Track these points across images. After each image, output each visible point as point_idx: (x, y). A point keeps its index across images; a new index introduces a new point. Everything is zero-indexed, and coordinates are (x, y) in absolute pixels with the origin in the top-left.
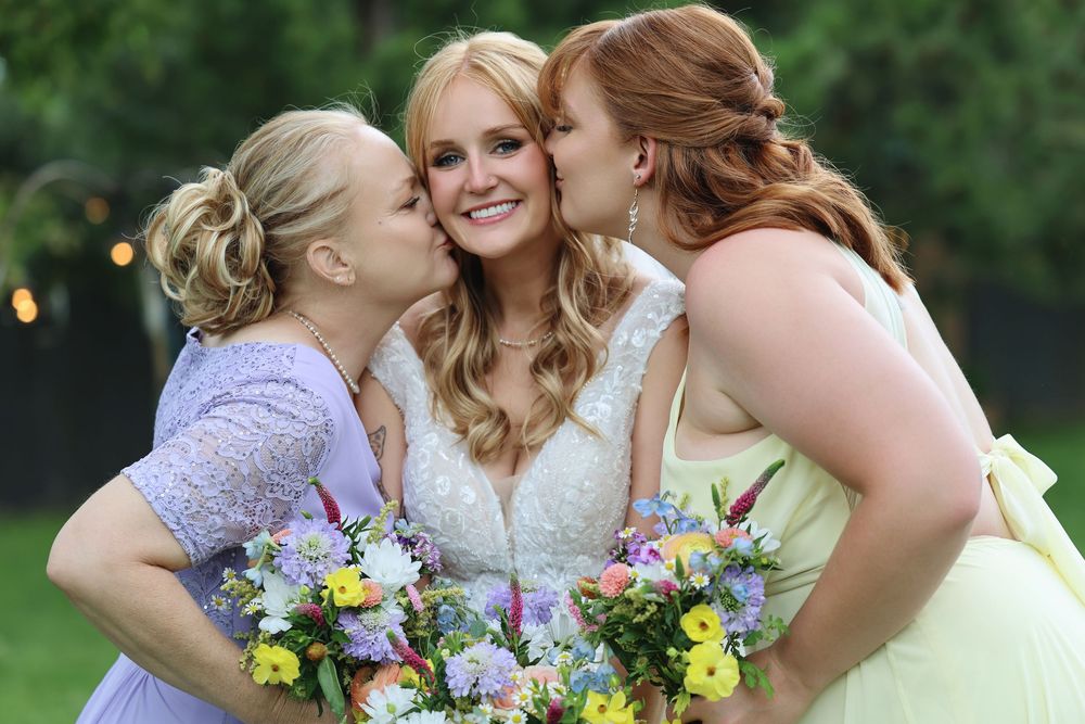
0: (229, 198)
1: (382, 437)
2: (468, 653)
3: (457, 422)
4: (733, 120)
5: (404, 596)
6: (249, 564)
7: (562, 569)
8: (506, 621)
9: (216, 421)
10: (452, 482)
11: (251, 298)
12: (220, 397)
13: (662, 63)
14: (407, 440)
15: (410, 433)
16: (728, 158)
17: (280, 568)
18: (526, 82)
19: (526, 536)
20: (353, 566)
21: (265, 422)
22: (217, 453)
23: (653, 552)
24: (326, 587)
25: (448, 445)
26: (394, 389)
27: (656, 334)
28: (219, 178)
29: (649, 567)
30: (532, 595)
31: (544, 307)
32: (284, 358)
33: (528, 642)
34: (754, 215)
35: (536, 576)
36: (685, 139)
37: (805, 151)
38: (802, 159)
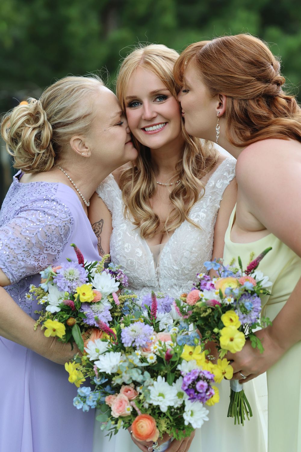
0: (38, 113)
1: (102, 224)
2: (132, 326)
3: (135, 219)
4: (261, 87)
5: (111, 298)
6: (42, 282)
7: (181, 286)
8: (150, 311)
9: (21, 219)
10: (132, 246)
11: (44, 159)
12: (23, 207)
13: (228, 60)
14: (113, 226)
15: (114, 223)
16: (259, 104)
17: (56, 283)
18: (168, 67)
19: (165, 272)
20: (89, 283)
21: (43, 219)
22: (21, 234)
23: (212, 285)
24: (76, 293)
25: (131, 230)
26: (108, 203)
27: (227, 182)
28: (35, 103)
29: (210, 291)
30: (162, 300)
31: (177, 168)
32: (52, 189)
33: (159, 321)
34: (268, 133)
35: (169, 289)
36: (239, 96)
37: (294, 102)
38: (292, 105)
